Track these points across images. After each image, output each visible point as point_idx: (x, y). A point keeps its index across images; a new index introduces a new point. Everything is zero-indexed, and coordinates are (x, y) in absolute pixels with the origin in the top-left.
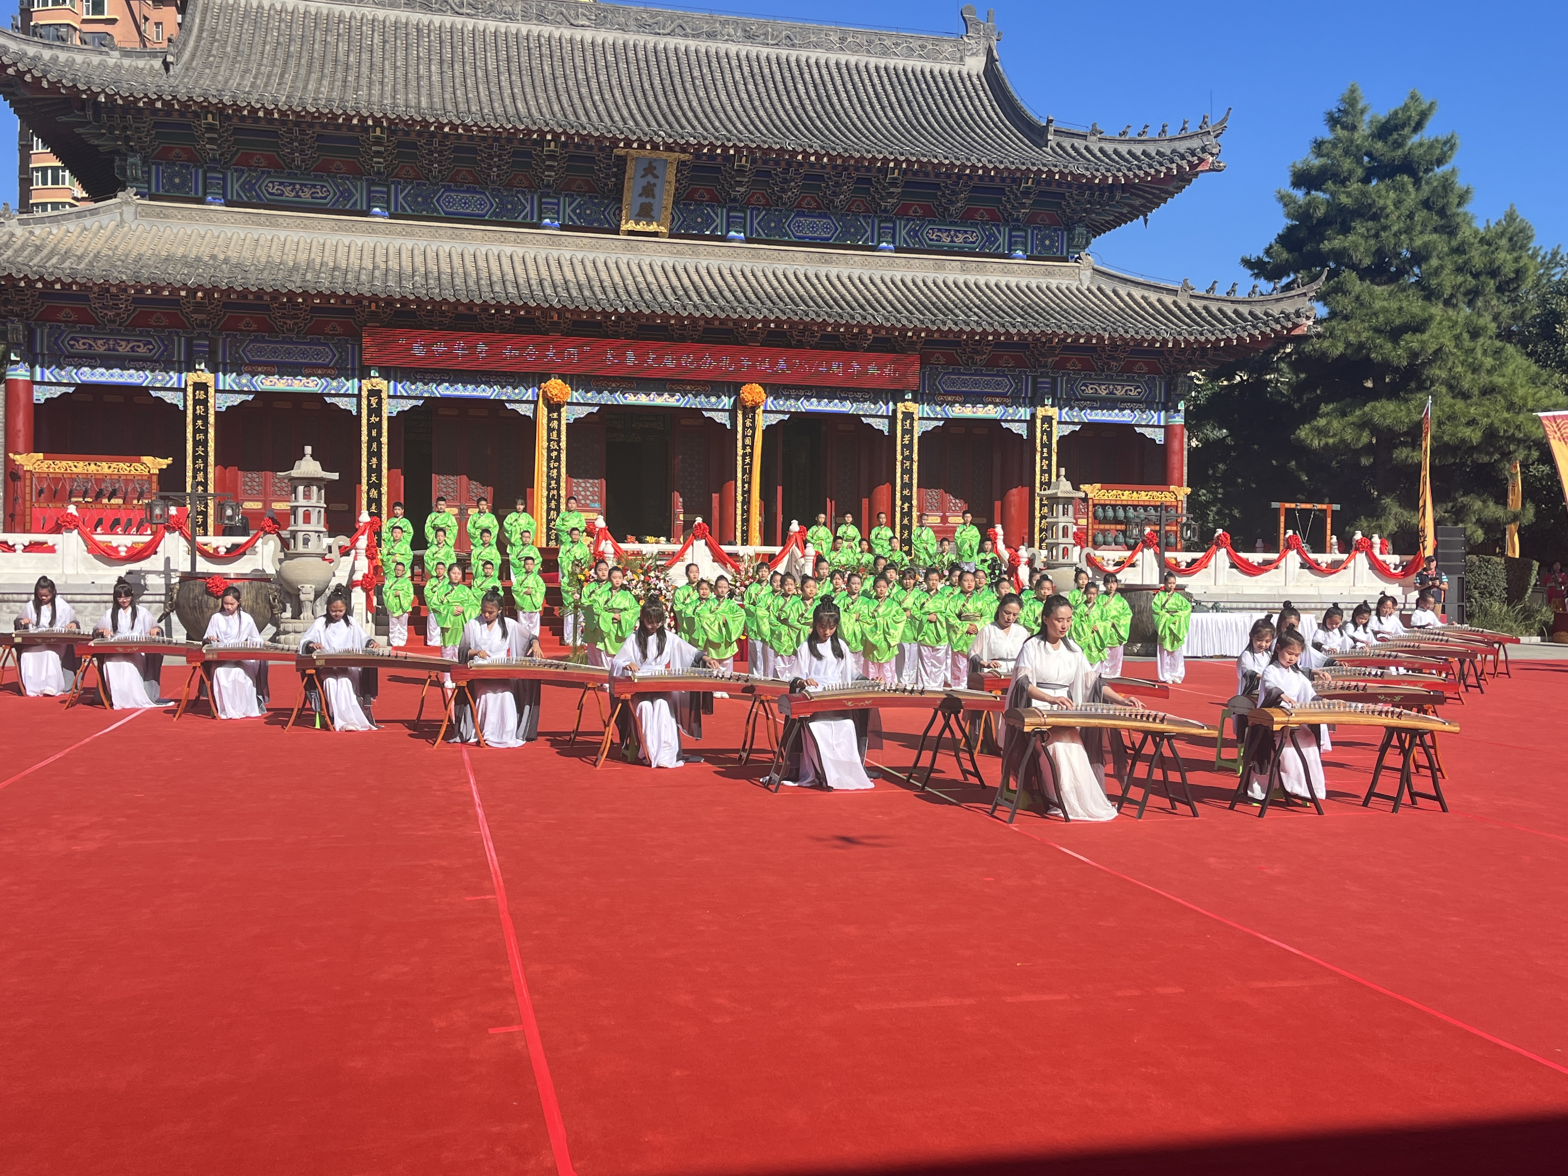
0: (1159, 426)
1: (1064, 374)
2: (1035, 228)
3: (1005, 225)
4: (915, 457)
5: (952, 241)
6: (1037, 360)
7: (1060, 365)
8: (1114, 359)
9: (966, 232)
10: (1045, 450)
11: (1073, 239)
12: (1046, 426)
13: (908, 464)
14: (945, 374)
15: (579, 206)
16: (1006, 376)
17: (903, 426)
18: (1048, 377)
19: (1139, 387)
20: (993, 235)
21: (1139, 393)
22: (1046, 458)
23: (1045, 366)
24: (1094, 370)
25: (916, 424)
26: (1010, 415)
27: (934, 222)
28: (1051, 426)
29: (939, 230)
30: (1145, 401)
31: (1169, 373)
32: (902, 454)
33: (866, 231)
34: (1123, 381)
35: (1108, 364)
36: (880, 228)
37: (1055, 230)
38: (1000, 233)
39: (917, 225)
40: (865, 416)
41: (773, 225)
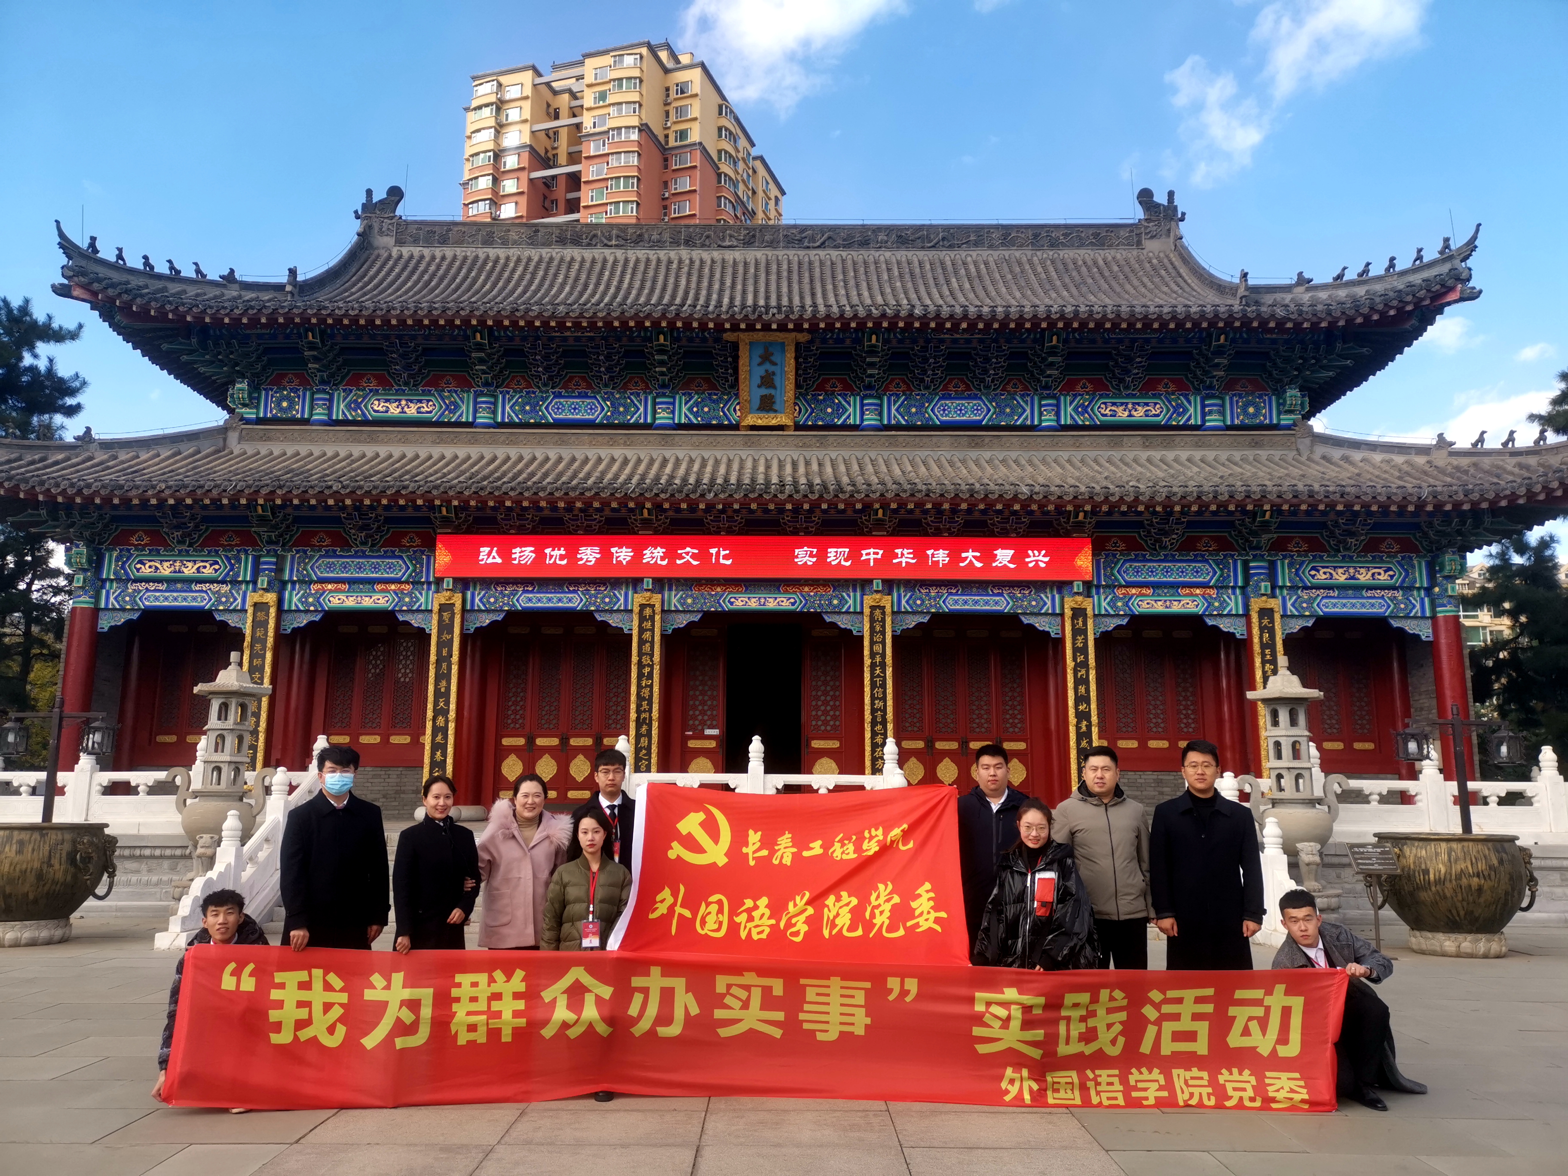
0: (1424, 617)
1: (1285, 557)
2: (1234, 395)
3: (1195, 394)
4: (1092, 661)
5: (1130, 416)
6: (1247, 540)
7: (1279, 546)
8: (1352, 534)
9: (1147, 404)
10: (1267, 651)
11: (1284, 404)
12: (1265, 622)
13: (1083, 672)
14: (1125, 561)
15: (697, 404)
16: (1207, 561)
17: (1073, 625)
18: (1263, 560)
19: (1389, 569)
20: (1181, 405)
21: (1392, 577)
22: (1269, 662)
23: (1257, 548)
24: (1326, 551)
25: (1090, 623)
26: (1216, 609)
27: (1107, 396)
28: (1272, 621)
29: (1114, 404)
30: (1401, 587)
31: (1431, 551)
32: (1074, 659)
33: (1025, 411)
34: (1367, 562)
35: (1345, 542)
36: (1041, 406)
37: (1260, 397)
38: (1190, 403)
39: (1086, 400)
40: (1024, 614)
41: (914, 410)
